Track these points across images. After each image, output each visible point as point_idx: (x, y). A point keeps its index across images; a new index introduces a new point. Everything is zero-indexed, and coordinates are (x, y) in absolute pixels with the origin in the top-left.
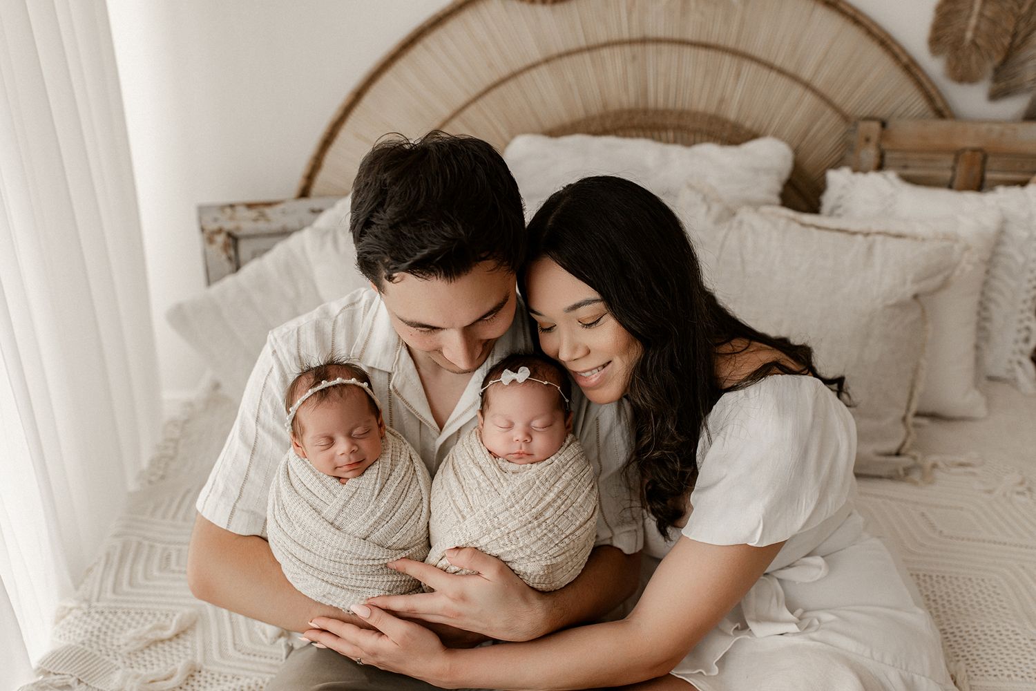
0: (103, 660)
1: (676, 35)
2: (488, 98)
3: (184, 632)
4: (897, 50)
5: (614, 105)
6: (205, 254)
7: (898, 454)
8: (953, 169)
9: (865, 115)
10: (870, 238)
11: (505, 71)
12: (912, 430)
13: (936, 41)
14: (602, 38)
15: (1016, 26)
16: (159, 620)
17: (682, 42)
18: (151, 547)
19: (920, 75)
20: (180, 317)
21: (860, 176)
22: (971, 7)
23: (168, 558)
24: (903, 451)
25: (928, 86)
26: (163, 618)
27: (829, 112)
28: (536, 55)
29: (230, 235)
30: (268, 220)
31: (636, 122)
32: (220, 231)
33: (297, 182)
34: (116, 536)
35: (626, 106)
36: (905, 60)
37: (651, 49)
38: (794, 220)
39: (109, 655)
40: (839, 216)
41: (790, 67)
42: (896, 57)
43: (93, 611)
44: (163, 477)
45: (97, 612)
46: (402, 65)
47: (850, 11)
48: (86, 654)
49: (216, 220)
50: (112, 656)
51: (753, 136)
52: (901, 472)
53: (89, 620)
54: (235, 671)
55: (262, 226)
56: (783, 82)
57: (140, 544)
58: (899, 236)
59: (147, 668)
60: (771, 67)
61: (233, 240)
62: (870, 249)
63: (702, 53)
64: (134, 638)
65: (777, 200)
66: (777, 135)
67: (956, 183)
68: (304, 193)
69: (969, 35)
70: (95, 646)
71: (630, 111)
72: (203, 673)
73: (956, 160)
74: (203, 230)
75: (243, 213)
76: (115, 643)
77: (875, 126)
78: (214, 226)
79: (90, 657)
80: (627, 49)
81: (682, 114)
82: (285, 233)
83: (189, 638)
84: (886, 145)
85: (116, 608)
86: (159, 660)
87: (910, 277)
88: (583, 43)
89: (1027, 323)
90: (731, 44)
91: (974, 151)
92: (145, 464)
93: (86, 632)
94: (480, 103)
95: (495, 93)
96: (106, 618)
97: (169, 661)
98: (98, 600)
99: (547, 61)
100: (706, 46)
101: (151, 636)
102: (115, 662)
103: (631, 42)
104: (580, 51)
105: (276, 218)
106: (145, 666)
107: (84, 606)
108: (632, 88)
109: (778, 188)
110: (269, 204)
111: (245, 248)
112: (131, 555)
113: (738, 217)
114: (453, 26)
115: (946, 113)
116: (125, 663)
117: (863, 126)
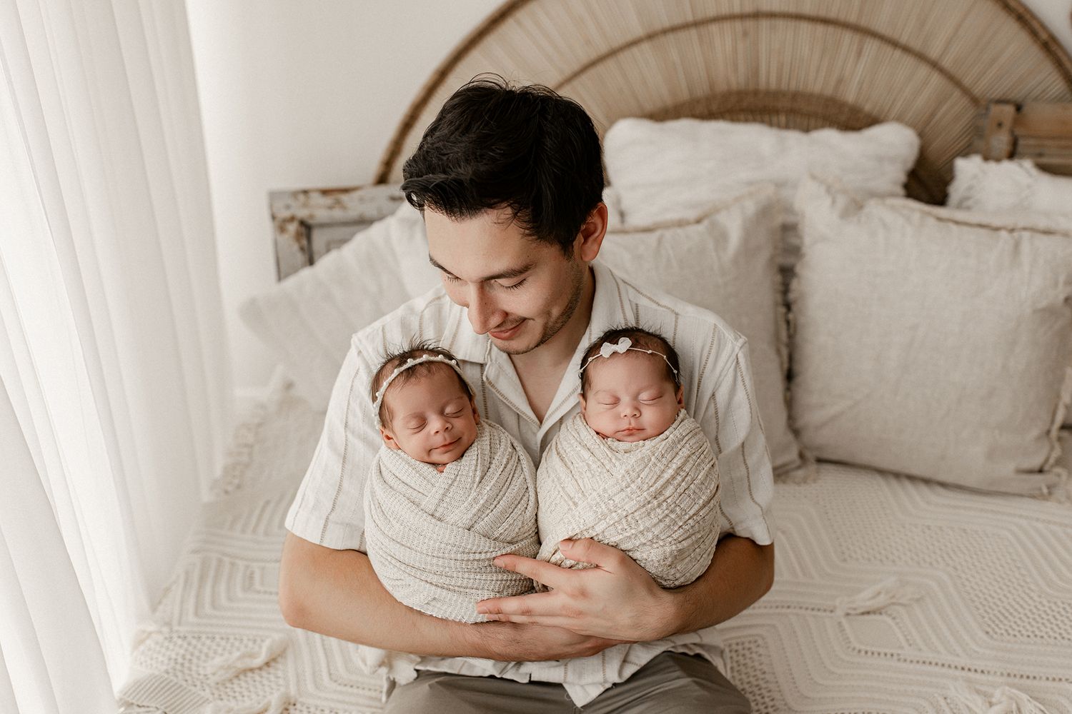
0: (190, 691)
1: (793, 9)
2: (584, 78)
3: (274, 660)
4: (1036, 26)
5: (722, 87)
6: (276, 243)
7: (1041, 471)
9: (998, 97)
10: (1016, 234)
11: (603, 48)
12: (1057, 445)
14: (711, 12)
16: (246, 646)
17: (799, 17)
18: (232, 564)
19: (1060, 54)
20: (254, 313)
21: (992, 166)
23: (251, 577)
24: (1046, 468)
26: (250, 644)
27: (957, 93)
28: (639, 31)
29: (302, 223)
30: (344, 208)
31: (745, 104)
32: (292, 219)
33: (374, 168)
34: (195, 552)
35: (734, 86)
36: (1044, 36)
37: (764, 24)
38: (929, 214)
39: (195, 686)
40: (969, 208)
41: (916, 45)
42: (1034, 34)
43: (175, 635)
44: (239, 487)
45: (179, 637)
46: (491, 41)
48: (171, 684)
49: (288, 207)
50: (199, 687)
51: (872, 121)
52: (1045, 491)
53: (171, 646)
54: (333, 705)
55: (337, 214)
56: (909, 61)
57: (220, 561)
58: (1047, 232)
59: (237, 700)
60: (895, 44)
61: (306, 228)
62: (1017, 246)
63: (820, 29)
64: (222, 667)
65: (901, 191)
66: (899, 119)
68: (383, 179)
70: (179, 674)
71: (739, 92)
72: (298, 706)
74: (274, 217)
75: (317, 199)
76: (202, 672)
77: (1009, 110)
78: (286, 214)
79: (176, 687)
80: (738, 25)
81: (795, 96)
82: (364, 222)
83: (280, 666)
84: (1018, 132)
85: (200, 632)
86: (250, 691)
87: (1062, 279)
88: (689, 18)
90: (852, 18)
92: (218, 472)
93: (170, 659)
95: (592, 72)
96: (189, 644)
97: (261, 693)
98: (180, 624)
99: (650, 37)
100: (825, 21)
101: (240, 665)
102: (202, 694)
104: (685, 26)
105: (354, 206)
106: (235, 697)
107: (165, 630)
108: (742, 68)
109: (902, 177)
110: (346, 191)
111: (319, 238)
112: (212, 573)
113: (866, 210)
116: (213, 694)
117: (995, 110)
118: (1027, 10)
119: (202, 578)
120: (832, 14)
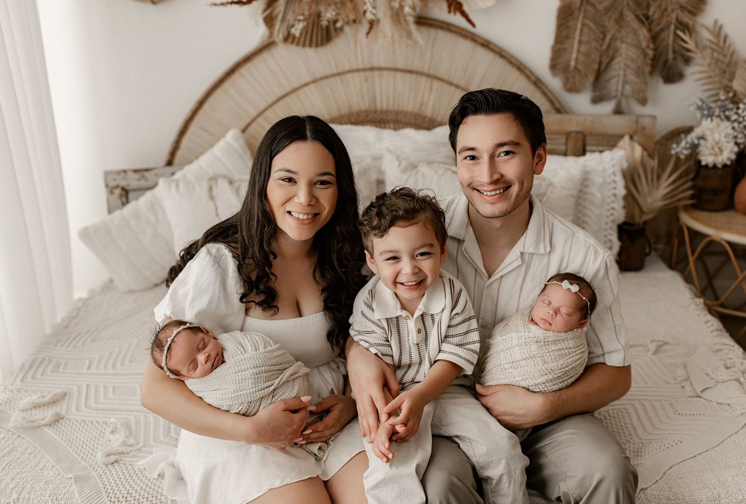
1: (391, 65)
2: (279, 104)
3: (57, 400)
4: (528, 73)
5: (355, 108)
6: (108, 201)
8: (566, 144)
11: (289, 89)
13: (553, 67)
14: (347, 68)
15: (601, 57)
17: (395, 70)
18: (50, 361)
19: (544, 88)
20: (86, 235)
22: (572, 47)
23: (59, 366)
25: (549, 94)
28: (308, 79)
29: (123, 189)
30: (146, 180)
31: (370, 118)
32: (117, 186)
33: (164, 156)
34: (31, 355)
35: (363, 108)
36: (533, 78)
37: (376, 74)
42: (528, 77)
44: (66, 327)
45: (9, 391)
46: (227, 85)
47: (497, 50)
49: (115, 180)
51: (438, 124)
55: (143, 183)
57: (44, 359)
60: (451, 84)
61: (125, 192)
63: (408, 75)
64: (27, 403)
67: (568, 153)
68: (170, 163)
69: (573, 63)
71: (366, 112)
72: (65, 419)
73: (567, 139)
74: (107, 186)
75: (132, 175)
76: (16, 405)
78: (113, 184)
80: (362, 74)
81: (397, 113)
83: (60, 403)
85: (21, 389)
88: (335, 71)
89: (610, 237)
90: (425, 70)
91: (577, 133)
92: (59, 321)
94: (275, 107)
95: (283, 101)
96: (13, 393)
97: (45, 413)
99: (314, 81)
100: (410, 72)
101: (37, 402)
103: (364, 70)
104: (334, 75)
105: (151, 179)
108: (366, 98)
110: (147, 170)
111: (131, 195)
112: (37, 364)
113: (417, 169)
114: (257, 61)
115: (562, 110)
118: (522, 64)
119: (31, 367)
120: (414, 68)
